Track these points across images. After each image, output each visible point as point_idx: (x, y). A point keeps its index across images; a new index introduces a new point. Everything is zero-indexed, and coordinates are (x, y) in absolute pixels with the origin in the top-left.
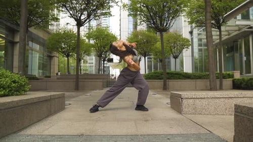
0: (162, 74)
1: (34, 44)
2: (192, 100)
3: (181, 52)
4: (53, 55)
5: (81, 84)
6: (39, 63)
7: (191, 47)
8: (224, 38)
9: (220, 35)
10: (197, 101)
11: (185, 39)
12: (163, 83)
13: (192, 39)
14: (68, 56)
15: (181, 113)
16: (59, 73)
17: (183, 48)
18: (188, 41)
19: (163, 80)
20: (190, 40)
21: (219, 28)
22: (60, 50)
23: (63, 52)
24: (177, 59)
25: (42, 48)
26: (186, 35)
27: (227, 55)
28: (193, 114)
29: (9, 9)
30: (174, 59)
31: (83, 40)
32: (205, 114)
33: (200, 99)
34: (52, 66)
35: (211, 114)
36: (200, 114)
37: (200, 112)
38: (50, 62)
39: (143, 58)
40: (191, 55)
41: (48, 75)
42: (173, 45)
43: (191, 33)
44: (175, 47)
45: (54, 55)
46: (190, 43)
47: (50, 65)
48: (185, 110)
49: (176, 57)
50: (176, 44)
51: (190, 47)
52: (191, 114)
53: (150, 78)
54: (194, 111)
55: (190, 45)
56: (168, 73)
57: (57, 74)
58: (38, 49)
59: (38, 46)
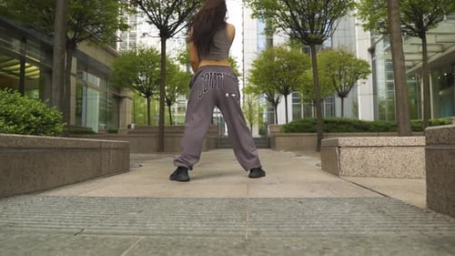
0: (314, 124)
1: (89, 75)
2: (359, 149)
3: (352, 85)
4: (121, 95)
5: (167, 140)
6: (100, 110)
7: (371, 75)
8: (433, 57)
9: (424, 52)
10: (369, 151)
11: (360, 61)
12: (316, 139)
13: (374, 62)
14: (148, 95)
15: (338, 175)
16: (133, 126)
17: (357, 79)
18: (365, 64)
19: (316, 134)
20: (370, 64)
21: (422, 36)
22: (135, 85)
23: (141, 89)
24: (345, 99)
25: (104, 82)
26: (362, 53)
27: (441, 93)
28: (361, 175)
29: (44, 12)
30: (340, 99)
31: (174, 66)
32: (383, 177)
33: (373, 149)
34: (121, 115)
35: (395, 177)
36: (375, 176)
37: (374, 173)
38: (118, 108)
39: (283, 99)
40: (372, 92)
41: (114, 128)
42: (337, 72)
43: (372, 51)
44: (341, 77)
45: (124, 95)
46: (371, 69)
47: (119, 112)
48: (345, 168)
49: (343, 95)
50: (344, 70)
51: (370, 77)
52: (357, 176)
53: (293, 131)
54: (362, 171)
55: (370, 72)
56: (326, 122)
57: (129, 126)
58: (98, 85)
59: (99, 79)
